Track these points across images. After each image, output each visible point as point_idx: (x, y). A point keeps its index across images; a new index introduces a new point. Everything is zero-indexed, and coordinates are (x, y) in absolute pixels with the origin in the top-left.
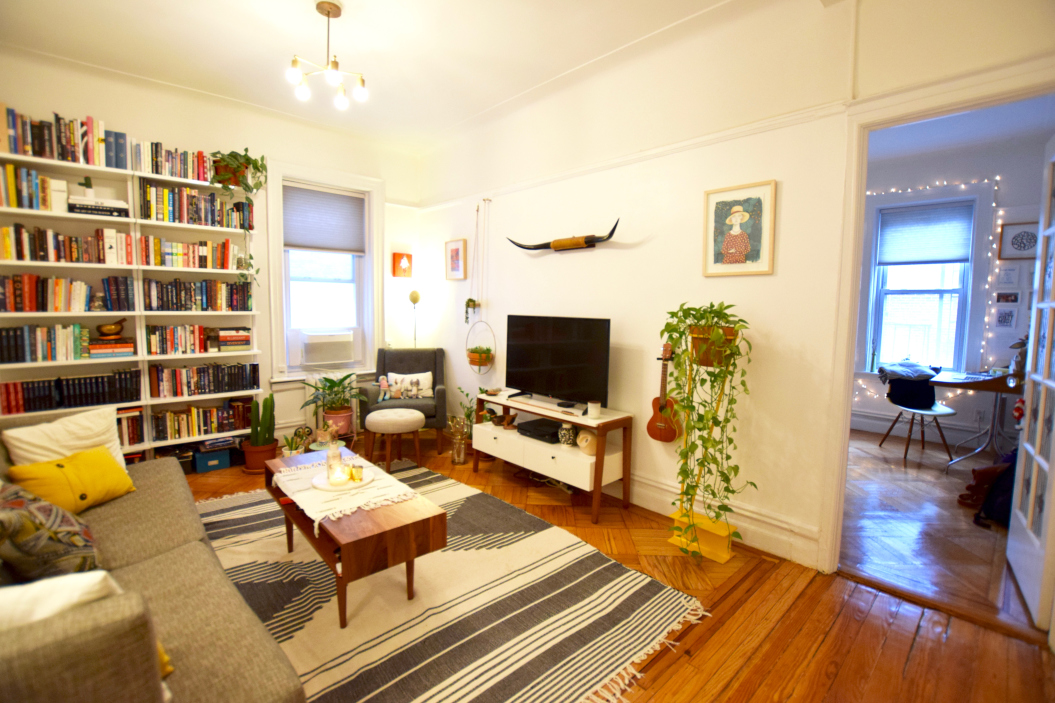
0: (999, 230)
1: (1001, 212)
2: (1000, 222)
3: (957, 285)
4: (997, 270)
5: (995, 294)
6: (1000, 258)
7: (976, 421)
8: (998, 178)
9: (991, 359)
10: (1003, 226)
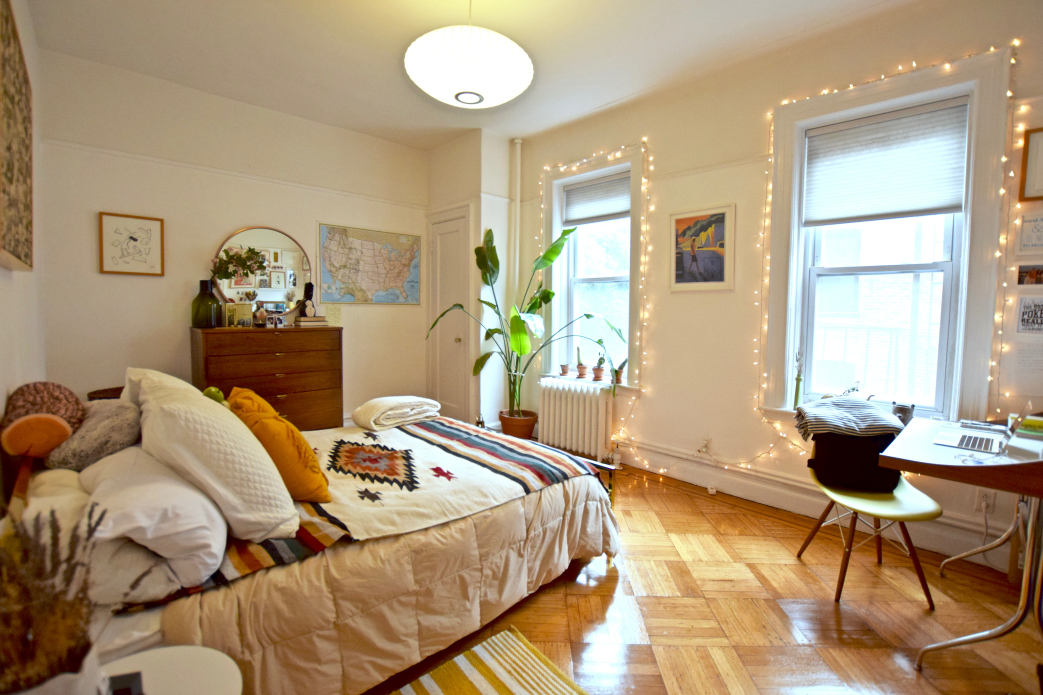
0: (1021, 143)
1: (1024, 109)
2: (1021, 128)
3: (941, 256)
4: (1018, 222)
5: (1014, 269)
6: (1023, 198)
7: (979, 510)
8: (1016, 42)
9: (1007, 394)
10: (1027, 135)
